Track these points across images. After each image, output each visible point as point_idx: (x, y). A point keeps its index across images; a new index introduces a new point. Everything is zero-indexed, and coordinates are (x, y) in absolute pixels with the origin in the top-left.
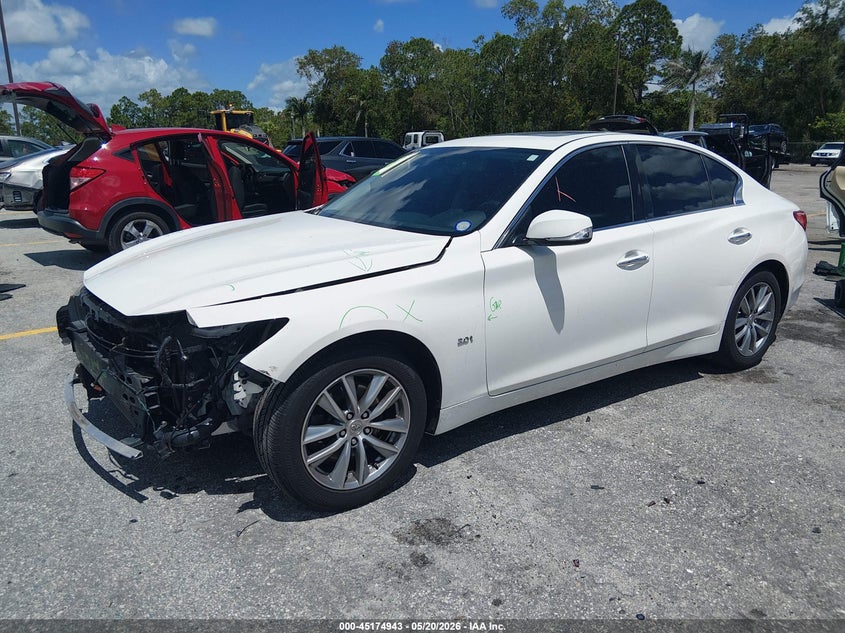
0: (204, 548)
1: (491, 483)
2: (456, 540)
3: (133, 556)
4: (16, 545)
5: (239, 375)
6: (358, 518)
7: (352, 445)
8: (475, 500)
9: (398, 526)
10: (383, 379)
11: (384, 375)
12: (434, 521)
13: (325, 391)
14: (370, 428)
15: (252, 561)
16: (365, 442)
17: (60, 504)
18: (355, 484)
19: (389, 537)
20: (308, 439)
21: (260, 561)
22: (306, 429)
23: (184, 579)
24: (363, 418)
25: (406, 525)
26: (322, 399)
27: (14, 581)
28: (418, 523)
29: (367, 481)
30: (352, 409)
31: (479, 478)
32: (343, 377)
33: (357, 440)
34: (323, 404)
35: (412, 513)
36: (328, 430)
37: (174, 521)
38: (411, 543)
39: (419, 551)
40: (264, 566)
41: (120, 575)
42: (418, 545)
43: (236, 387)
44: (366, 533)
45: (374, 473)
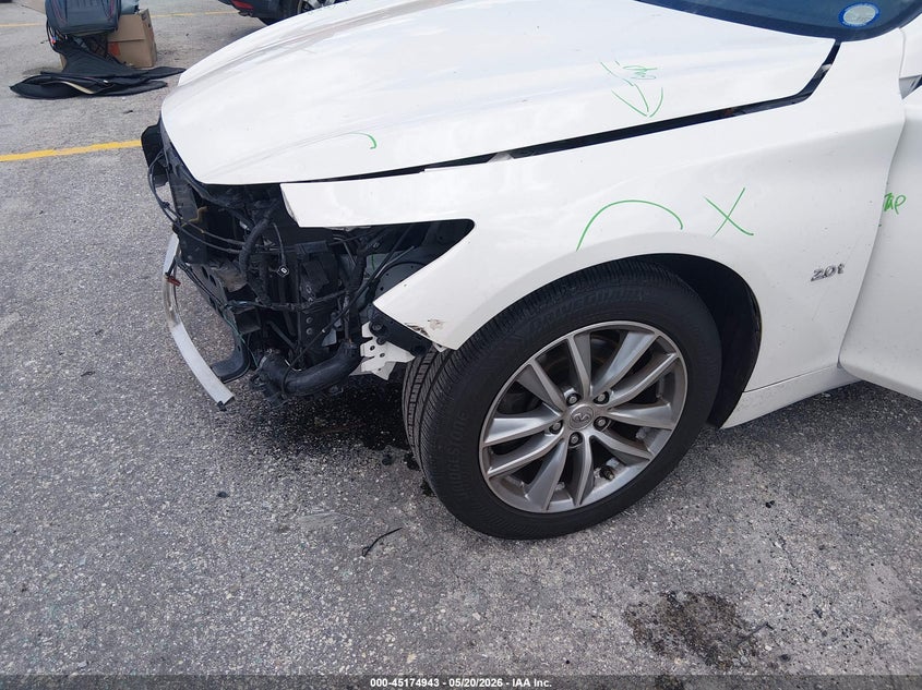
0: (314, 577)
1: (809, 525)
2: (745, 659)
3: (206, 572)
4: (55, 511)
5: (371, 330)
6: (566, 561)
7: (570, 444)
8: (781, 561)
9: (636, 598)
10: (646, 341)
11: (652, 332)
12: (703, 600)
13: (531, 361)
14: (607, 419)
15: (383, 625)
16: (594, 441)
17: (133, 441)
18: (566, 504)
19: (617, 622)
20: (492, 439)
21: (395, 629)
22: (491, 421)
23: (270, 644)
24: (596, 401)
25: (649, 598)
26: (526, 373)
27: (33, 587)
28: (671, 598)
29: (587, 502)
30: (579, 387)
31: (788, 509)
32: (570, 336)
33: (581, 437)
34: (526, 382)
35: (663, 573)
36: (531, 424)
37: (281, 506)
38: (659, 648)
39: (674, 672)
40: (399, 643)
41: (178, 611)
42: (671, 657)
43: (365, 349)
44: (578, 602)
45: (604, 489)
